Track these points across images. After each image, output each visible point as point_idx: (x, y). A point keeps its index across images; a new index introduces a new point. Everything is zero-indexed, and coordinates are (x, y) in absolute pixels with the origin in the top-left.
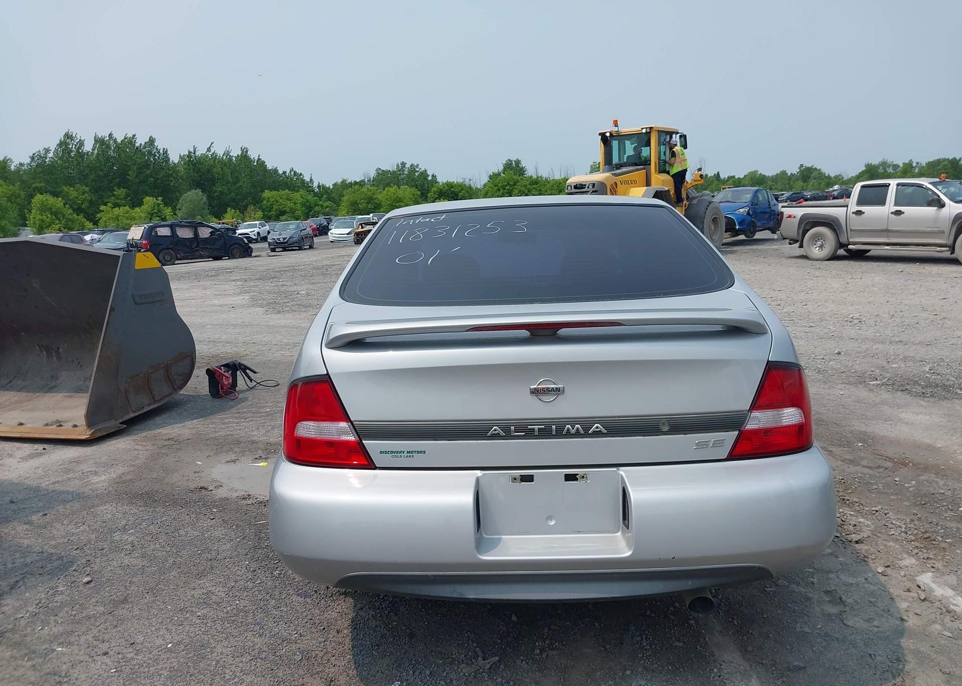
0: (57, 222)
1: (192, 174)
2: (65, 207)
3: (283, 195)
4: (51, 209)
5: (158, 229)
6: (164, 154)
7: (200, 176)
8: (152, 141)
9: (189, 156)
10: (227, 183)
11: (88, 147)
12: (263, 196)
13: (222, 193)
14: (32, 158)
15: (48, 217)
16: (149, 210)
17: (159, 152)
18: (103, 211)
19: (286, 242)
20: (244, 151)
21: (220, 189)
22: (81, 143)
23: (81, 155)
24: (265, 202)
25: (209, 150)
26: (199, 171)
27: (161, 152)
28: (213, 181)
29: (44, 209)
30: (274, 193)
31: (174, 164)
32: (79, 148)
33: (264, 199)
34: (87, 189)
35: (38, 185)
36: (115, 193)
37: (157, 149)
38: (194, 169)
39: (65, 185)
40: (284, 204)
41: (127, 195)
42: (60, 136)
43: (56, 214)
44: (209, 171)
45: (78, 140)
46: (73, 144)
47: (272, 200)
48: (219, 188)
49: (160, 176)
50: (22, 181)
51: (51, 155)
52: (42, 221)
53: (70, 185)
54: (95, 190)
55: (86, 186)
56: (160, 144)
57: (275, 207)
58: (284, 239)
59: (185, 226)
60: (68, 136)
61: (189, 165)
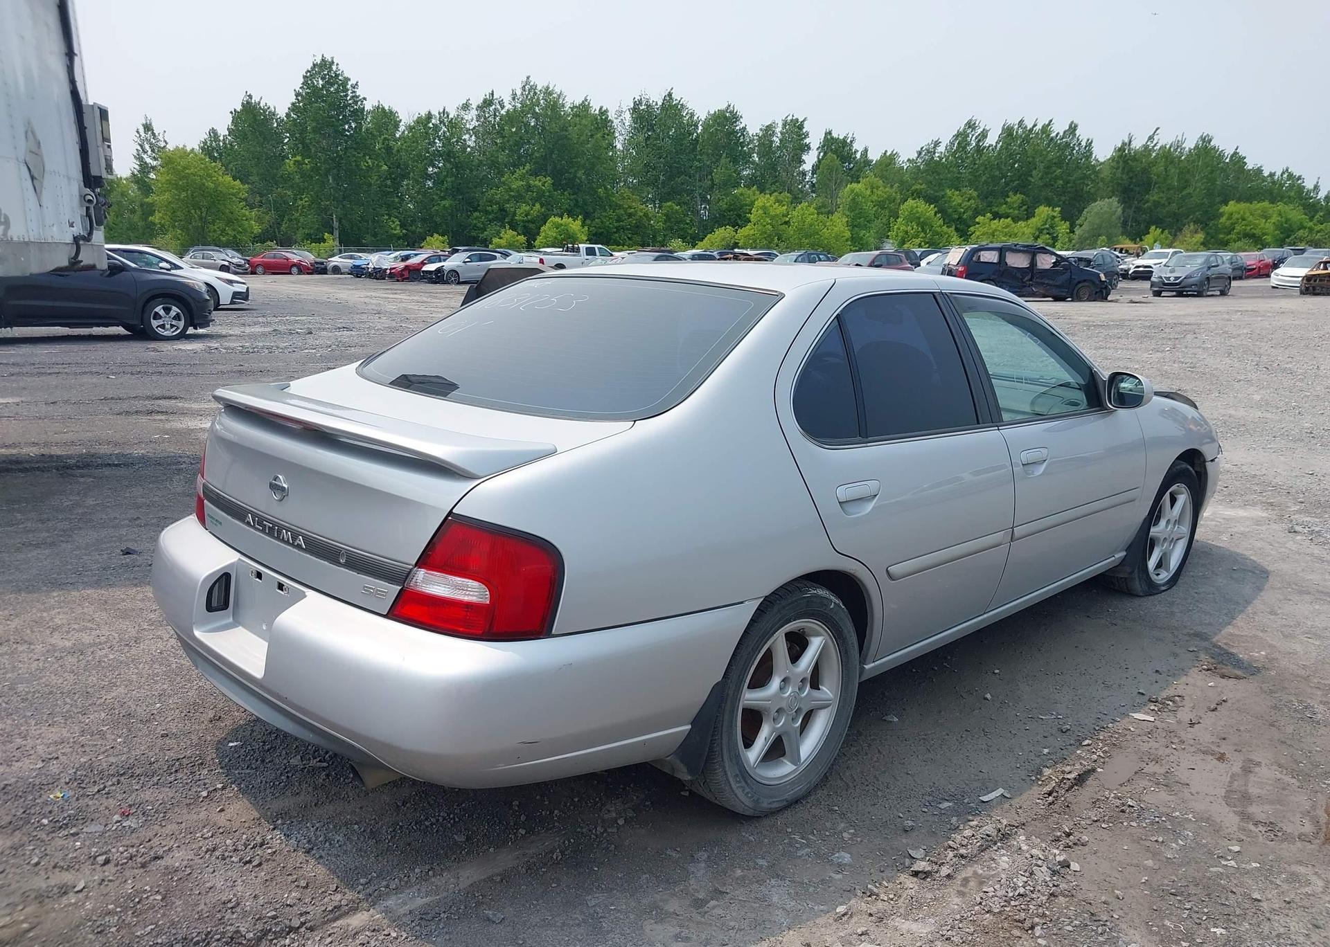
0: (922, 235)
1: (1119, 175)
2: (935, 215)
3: (1255, 210)
4: (919, 218)
5: (982, 252)
6: (1086, 147)
7: (1131, 178)
8: (1073, 128)
9: (1122, 149)
10: (1168, 189)
11: (992, 139)
12: (1221, 210)
13: (1157, 204)
14: (920, 153)
15: (913, 228)
16: (1039, 225)
17: (1080, 144)
18: (978, 223)
19: (1176, 284)
20: (1206, 140)
21: (1156, 198)
22: (984, 135)
23: (979, 149)
24: (1223, 220)
25: (1151, 138)
26: (1131, 170)
27: (1084, 144)
28: (1148, 186)
29: (914, 218)
30: (1242, 205)
31: (1097, 160)
32: (979, 141)
33: (1222, 215)
34: (975, 194)
35: (918, 187)
36: (1009, 200)
37: (1078, 140)
38: (1124, 168)
39: (950, 187)
40: (1255, 224)
41: (1023, 203)
42: (960, 125)
43: (923, 225)
44: (1145, 171)
45: (981, 130)
46: (973, 135)
47: (1236, 216)
48: (1154, 196)
49: (1073, 178)
50: (902, 182)
51: (941, 149)
52: (906, 232)
53: (957, 189)
54: (984, 196)
55: (975, 190)
56: (1083, 134)
57: (1238, 228)
58: (1177, 278)
59: (1019, 251)
60: (971, 125)
61: (1118, 162)
